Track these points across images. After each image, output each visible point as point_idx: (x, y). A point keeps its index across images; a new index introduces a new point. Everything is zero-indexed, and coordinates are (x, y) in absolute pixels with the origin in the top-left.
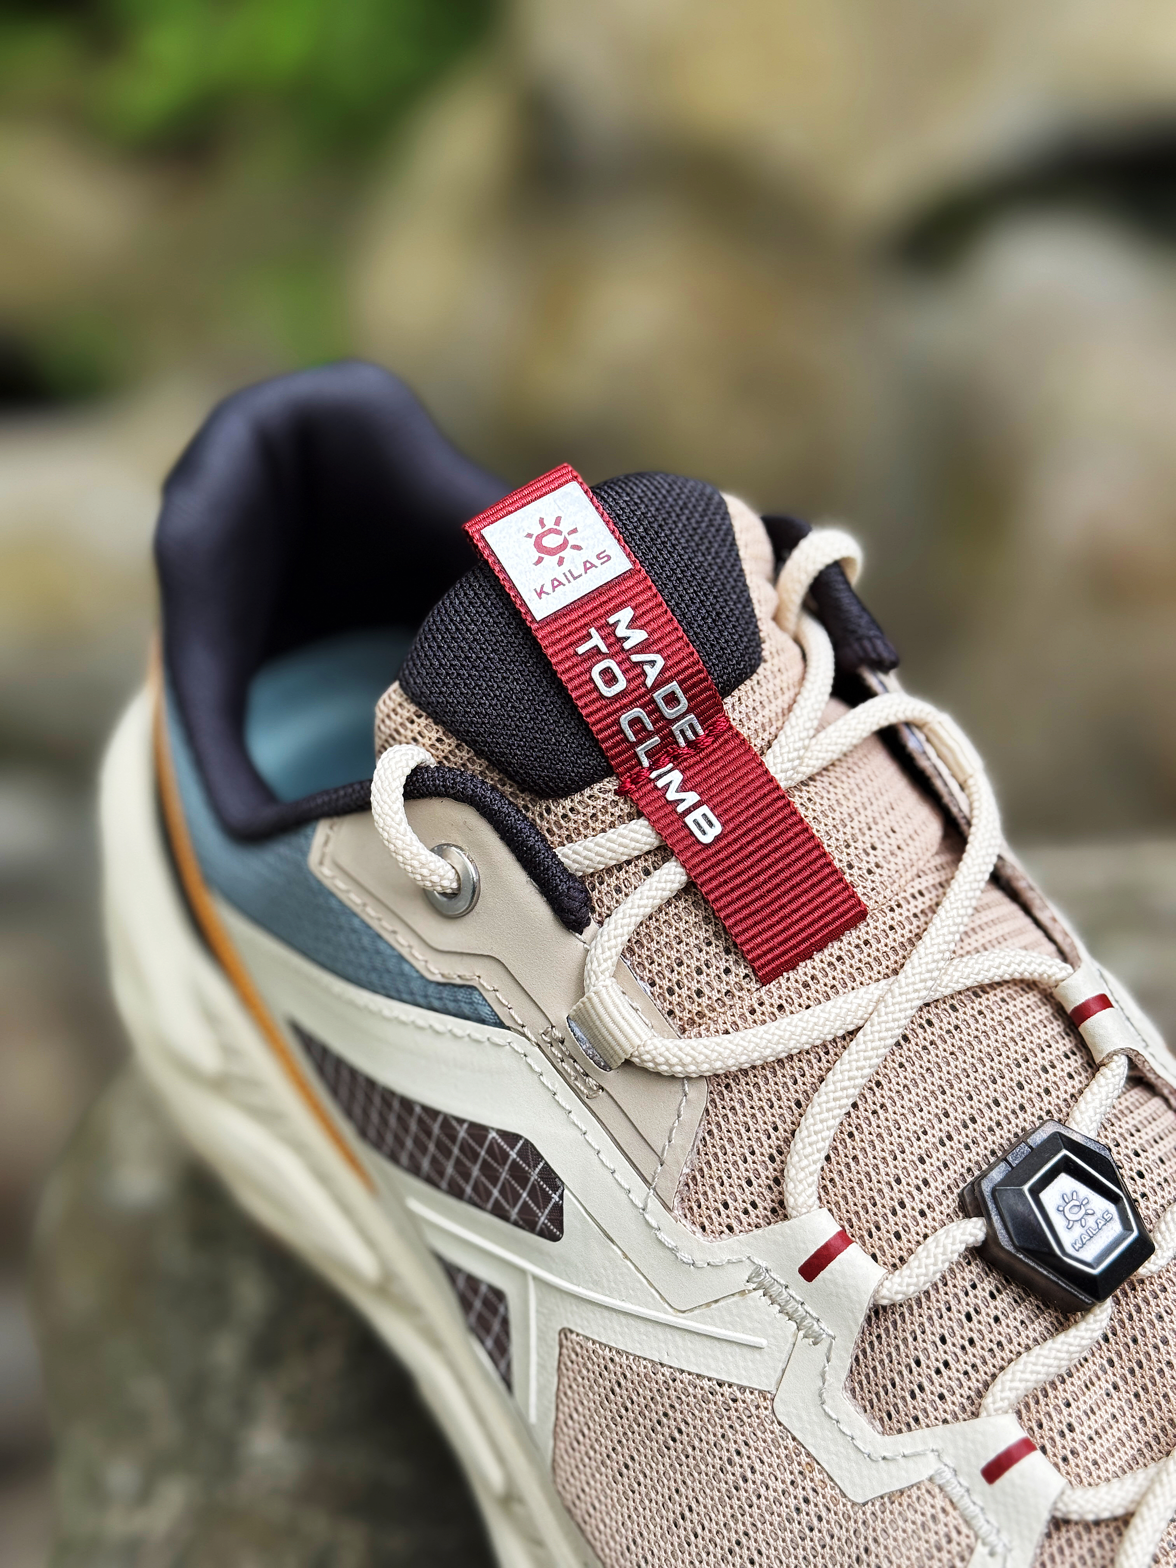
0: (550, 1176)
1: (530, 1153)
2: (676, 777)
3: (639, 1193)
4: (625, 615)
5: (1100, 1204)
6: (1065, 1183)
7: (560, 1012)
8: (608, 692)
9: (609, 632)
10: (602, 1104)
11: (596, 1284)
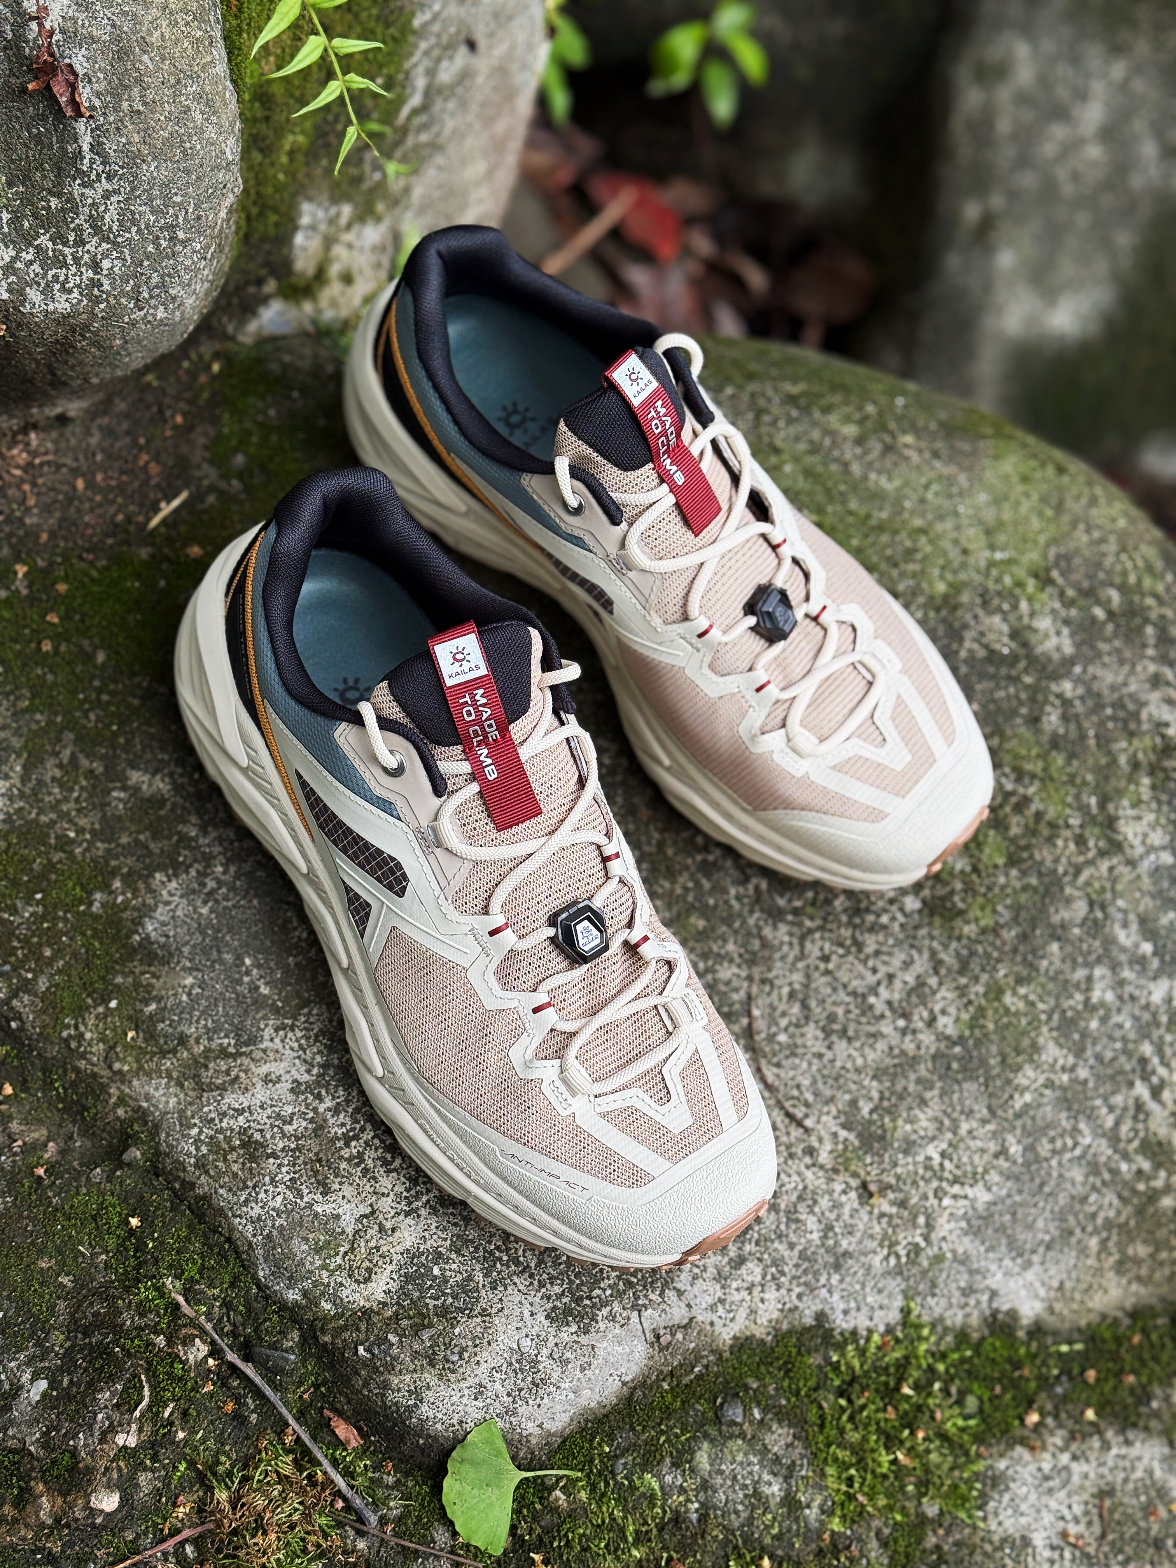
0: (405, 877)
1: (399, 866)
2: (486, 751)
3: (438, 891)
4: (481, 691)
5: (595, 932)
6: (586, 923)
7: (424, 823)
8: (467, 719)
9: (473, 697)
10: (431, 858)
11: (411, 916)
